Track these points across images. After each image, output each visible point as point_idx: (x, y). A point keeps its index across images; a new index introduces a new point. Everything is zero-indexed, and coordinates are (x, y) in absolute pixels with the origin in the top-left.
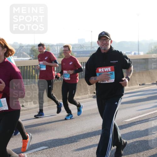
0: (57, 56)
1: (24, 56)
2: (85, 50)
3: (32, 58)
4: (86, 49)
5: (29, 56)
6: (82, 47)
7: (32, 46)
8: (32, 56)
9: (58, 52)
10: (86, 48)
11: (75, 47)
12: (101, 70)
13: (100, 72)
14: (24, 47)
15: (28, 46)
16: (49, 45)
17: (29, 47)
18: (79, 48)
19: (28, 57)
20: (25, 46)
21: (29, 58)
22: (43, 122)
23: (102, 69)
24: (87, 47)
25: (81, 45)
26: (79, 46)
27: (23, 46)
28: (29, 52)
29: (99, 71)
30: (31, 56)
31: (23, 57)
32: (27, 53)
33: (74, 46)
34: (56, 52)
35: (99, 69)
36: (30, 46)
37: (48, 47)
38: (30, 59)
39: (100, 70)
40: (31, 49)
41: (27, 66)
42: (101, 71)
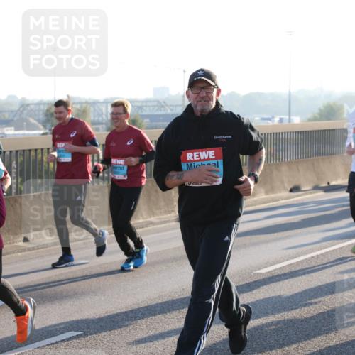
0: (104, 126)
1: (31, 127)
2: (169, 112)
3: (47, 131)
4: (172, 110)
5: (41, 127)
6: (163, 106)
7: (48, 104)
8: (48, 126)
9: (107, 116)
10: (171, 107)
11: (146, 106)
12: (193, 157)
13: (190, 161)
14: (32, 106)
15: (39, 104)
16: (87, 102)
17: (42, 107)
18: (157, 108)
19: (39, 129)
20: (32, 104)
21: (42, 132)
22: (71, 276)
23: (195, 153)
24: (173, 106)
25: (159, 102)
26: (155, 104)
27: (28, 105)
28: (42, 117)
29: (188, 159)
30: (45, 127)
31: (28, 130)
32: (38, 121)
33: (144, 104)
34: (104, 116)
35: (188, 154)
36: (44, 104)
37: (84, 105)
38: (43, 134)
39: (189, 156)
40: (47, 111)
41: (36, 150)
42: (192, 159)
